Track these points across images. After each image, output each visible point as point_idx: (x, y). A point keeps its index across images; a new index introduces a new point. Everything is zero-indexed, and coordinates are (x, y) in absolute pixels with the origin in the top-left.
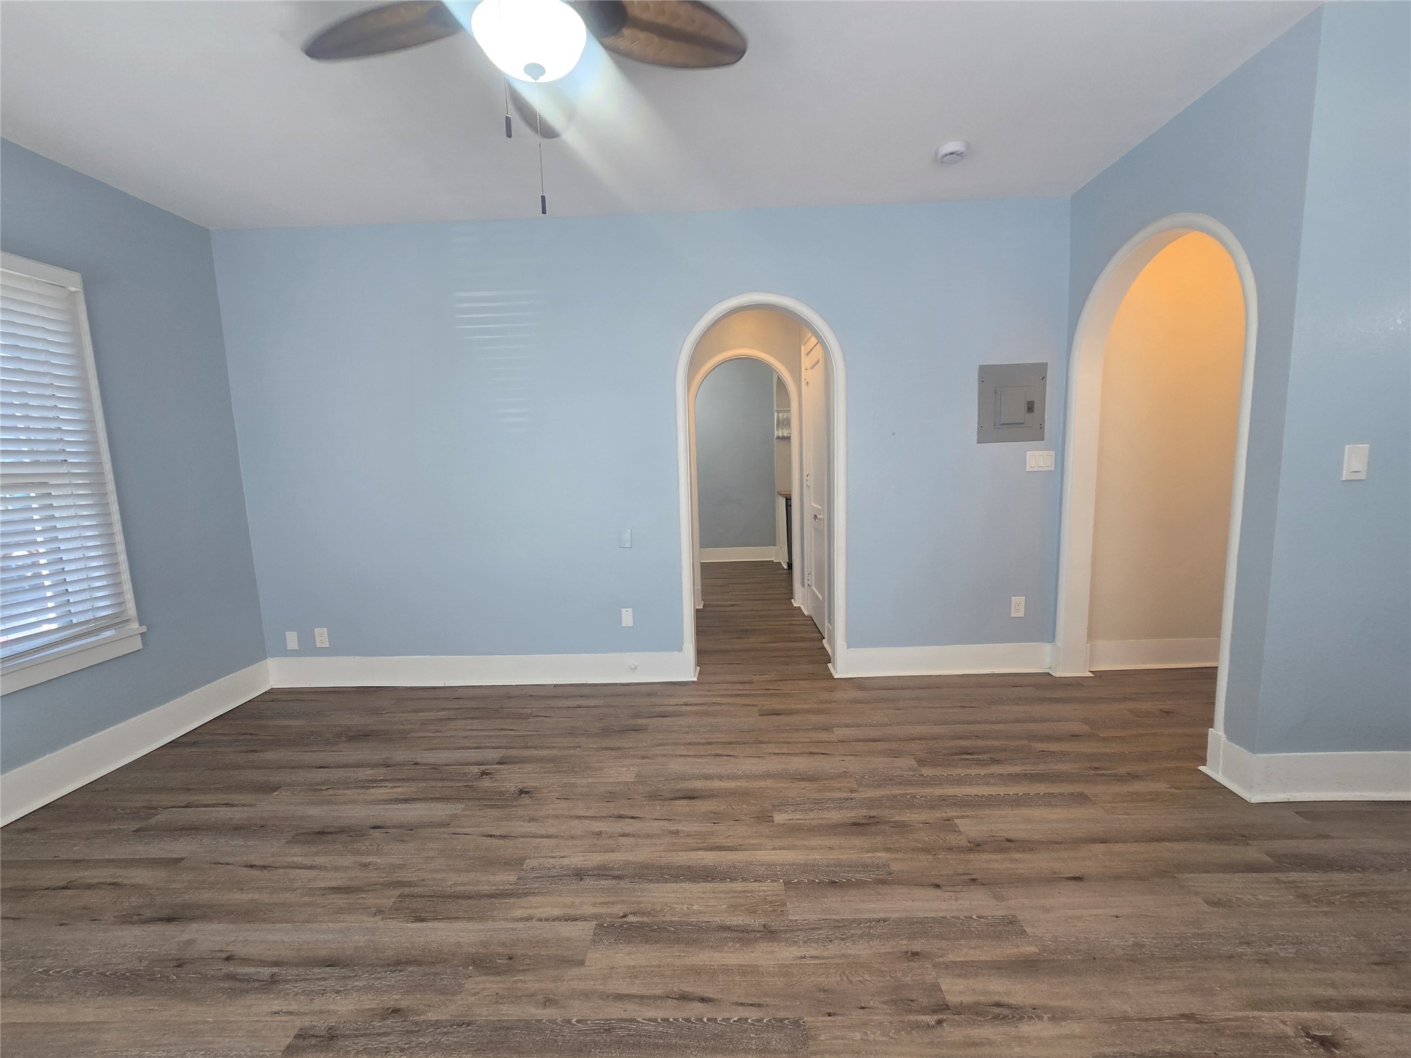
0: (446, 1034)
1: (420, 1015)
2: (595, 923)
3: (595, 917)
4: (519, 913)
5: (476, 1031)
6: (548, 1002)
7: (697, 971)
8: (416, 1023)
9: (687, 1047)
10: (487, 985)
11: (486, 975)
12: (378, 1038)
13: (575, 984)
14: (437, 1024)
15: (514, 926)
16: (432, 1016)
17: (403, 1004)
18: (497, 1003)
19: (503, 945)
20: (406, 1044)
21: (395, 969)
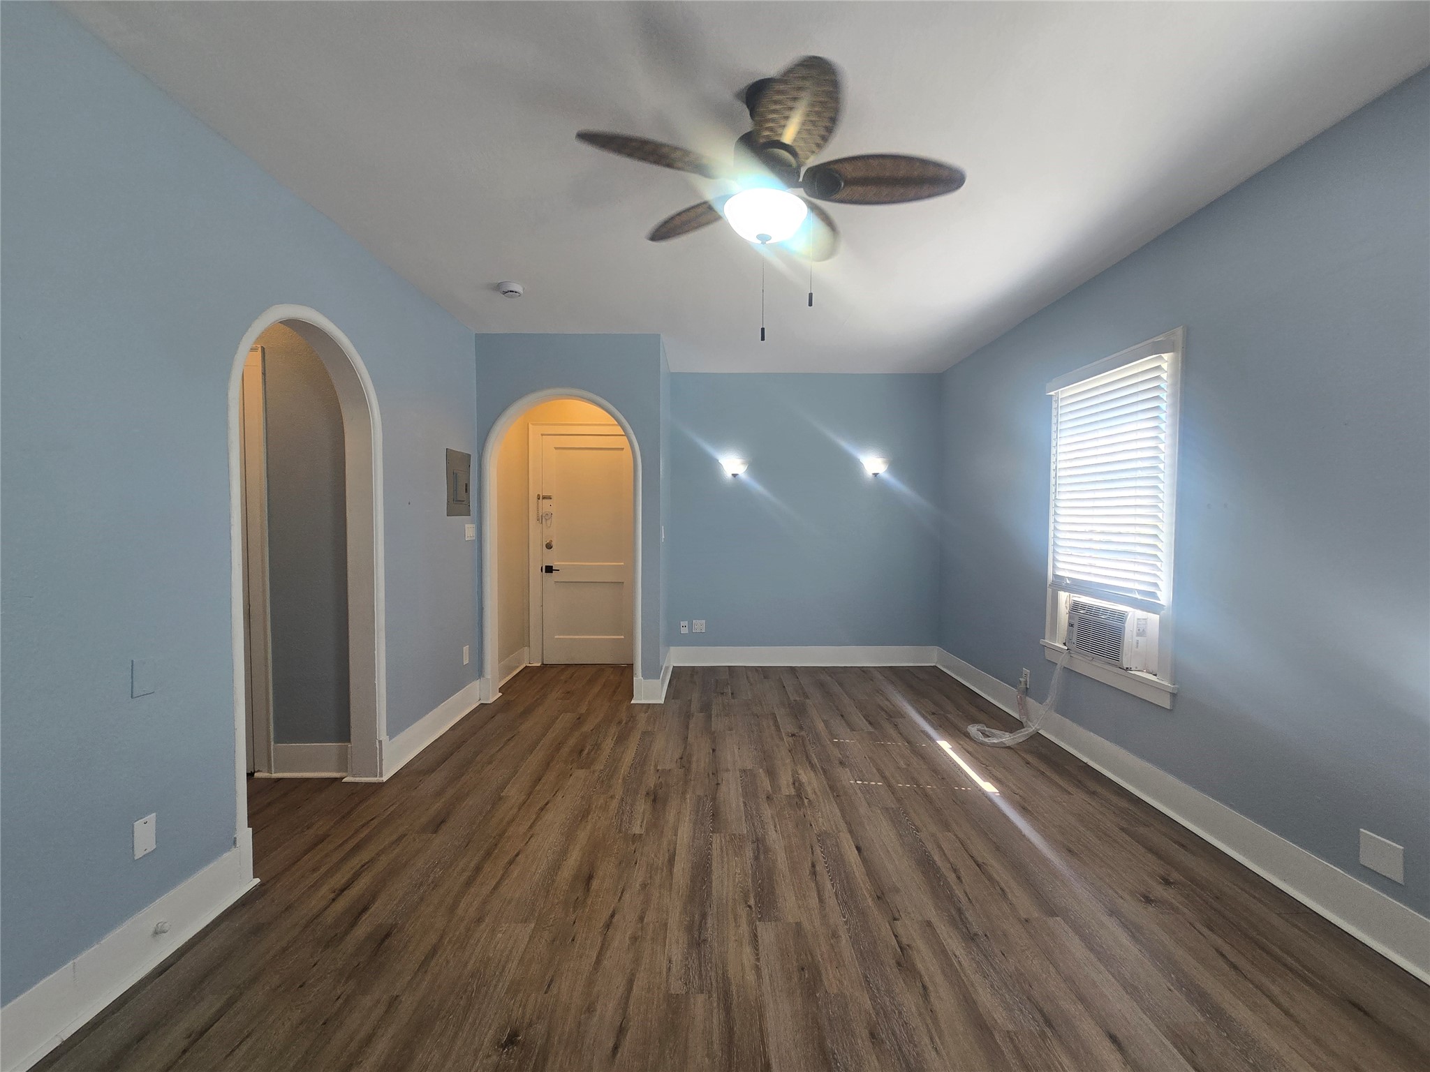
0: (878, 989)
1: (870, 1014)
2: (758, 923)
3: (751, 923)
4: (751, 977)
5: (870, 970)
6: (835, 935)
7: (794, 869)
8: (877, 1014)
9: (845, 872)
10: (831, 976)
11: (821, 980)
12: (898, 1037)
13: (817, 923)
14: (873, 998)
15: (767, 977)
16: (868, 1004)
17: (865, 1033)
18: (844, 966)
19: (790, 979)
20: (895, 1013)
21: (832, 1060)
